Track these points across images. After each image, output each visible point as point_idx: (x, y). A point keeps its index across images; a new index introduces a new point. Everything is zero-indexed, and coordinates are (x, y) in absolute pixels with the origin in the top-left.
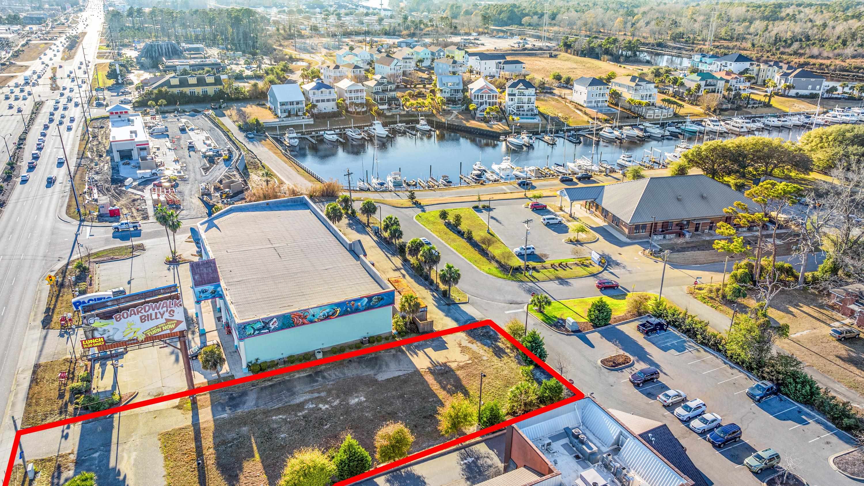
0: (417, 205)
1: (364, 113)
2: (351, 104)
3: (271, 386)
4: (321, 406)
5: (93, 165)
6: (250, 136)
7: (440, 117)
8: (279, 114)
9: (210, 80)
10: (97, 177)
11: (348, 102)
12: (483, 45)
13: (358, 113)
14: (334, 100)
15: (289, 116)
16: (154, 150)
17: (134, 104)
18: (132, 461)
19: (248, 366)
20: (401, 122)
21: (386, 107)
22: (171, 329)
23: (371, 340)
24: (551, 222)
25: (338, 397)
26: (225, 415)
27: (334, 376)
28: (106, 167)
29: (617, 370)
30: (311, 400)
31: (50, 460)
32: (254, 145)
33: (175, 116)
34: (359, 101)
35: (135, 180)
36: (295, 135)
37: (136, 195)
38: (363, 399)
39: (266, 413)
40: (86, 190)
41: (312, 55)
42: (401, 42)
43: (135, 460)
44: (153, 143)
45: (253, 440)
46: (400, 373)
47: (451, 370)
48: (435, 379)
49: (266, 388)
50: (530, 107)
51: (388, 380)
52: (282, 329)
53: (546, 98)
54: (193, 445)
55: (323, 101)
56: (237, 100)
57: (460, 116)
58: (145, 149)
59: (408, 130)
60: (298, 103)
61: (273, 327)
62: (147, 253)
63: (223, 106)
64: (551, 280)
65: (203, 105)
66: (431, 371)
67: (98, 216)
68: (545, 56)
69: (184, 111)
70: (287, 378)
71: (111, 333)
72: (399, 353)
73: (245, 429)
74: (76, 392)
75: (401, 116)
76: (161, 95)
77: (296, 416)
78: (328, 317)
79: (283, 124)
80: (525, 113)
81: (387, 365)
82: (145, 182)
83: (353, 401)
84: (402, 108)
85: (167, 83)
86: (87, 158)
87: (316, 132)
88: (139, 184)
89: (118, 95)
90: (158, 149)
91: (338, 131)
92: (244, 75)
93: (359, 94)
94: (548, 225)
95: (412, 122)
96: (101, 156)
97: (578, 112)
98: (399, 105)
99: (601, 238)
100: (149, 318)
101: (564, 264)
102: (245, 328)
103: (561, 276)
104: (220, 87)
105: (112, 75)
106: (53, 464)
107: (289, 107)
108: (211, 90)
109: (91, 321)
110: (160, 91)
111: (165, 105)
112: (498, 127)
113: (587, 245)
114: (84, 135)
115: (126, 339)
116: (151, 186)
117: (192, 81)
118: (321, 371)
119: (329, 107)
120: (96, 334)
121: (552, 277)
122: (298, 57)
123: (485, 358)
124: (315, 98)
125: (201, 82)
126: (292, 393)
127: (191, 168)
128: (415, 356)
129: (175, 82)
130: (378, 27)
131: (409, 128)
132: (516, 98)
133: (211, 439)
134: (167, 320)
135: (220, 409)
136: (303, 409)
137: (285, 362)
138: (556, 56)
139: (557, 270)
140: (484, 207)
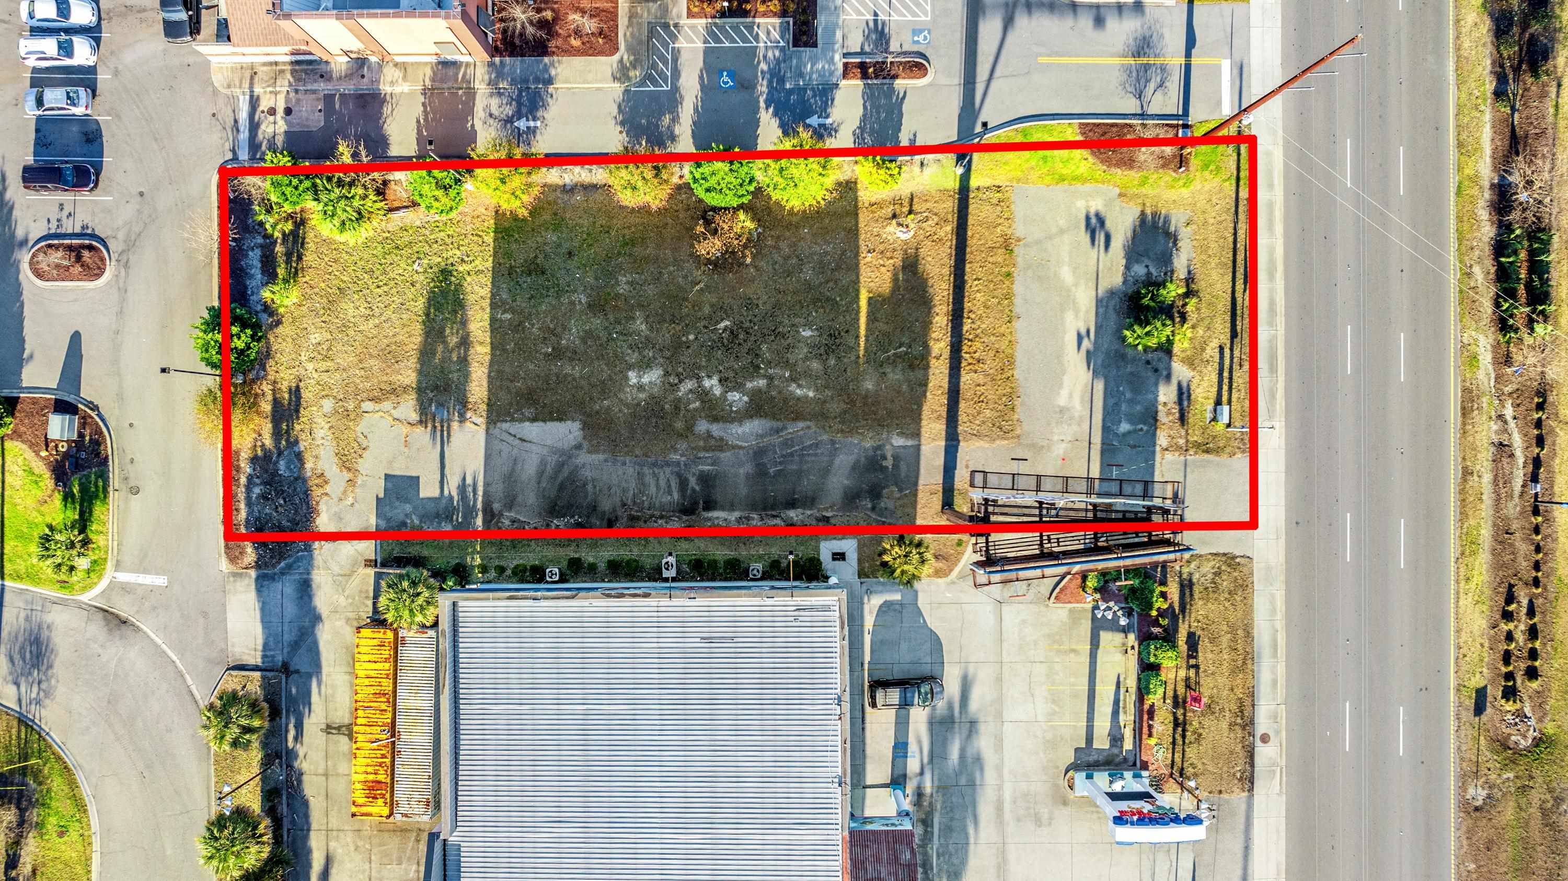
4: (717, 391)
18: (1067, 380)
25: (678, 403)
27: (662, 480)
29: (93, 236)
38: (633, 378)
39: (822, 413)
43: (1061, 381)
45: (862, 341)
46: (527, 427)
47: (421, 391)
48: (468, 375)
54: (964, 378)
66: (463, 406)
70: (755, 517)
72: (496, 504)
73: (870, 382)
77: (771, 379)
83: (654, 376)
118: (683, 509)
123: (328, 405)
126: (759, 457)
128: (469, 481)
135: (904, 466)
136: (752, 393)
137: (747, 573)
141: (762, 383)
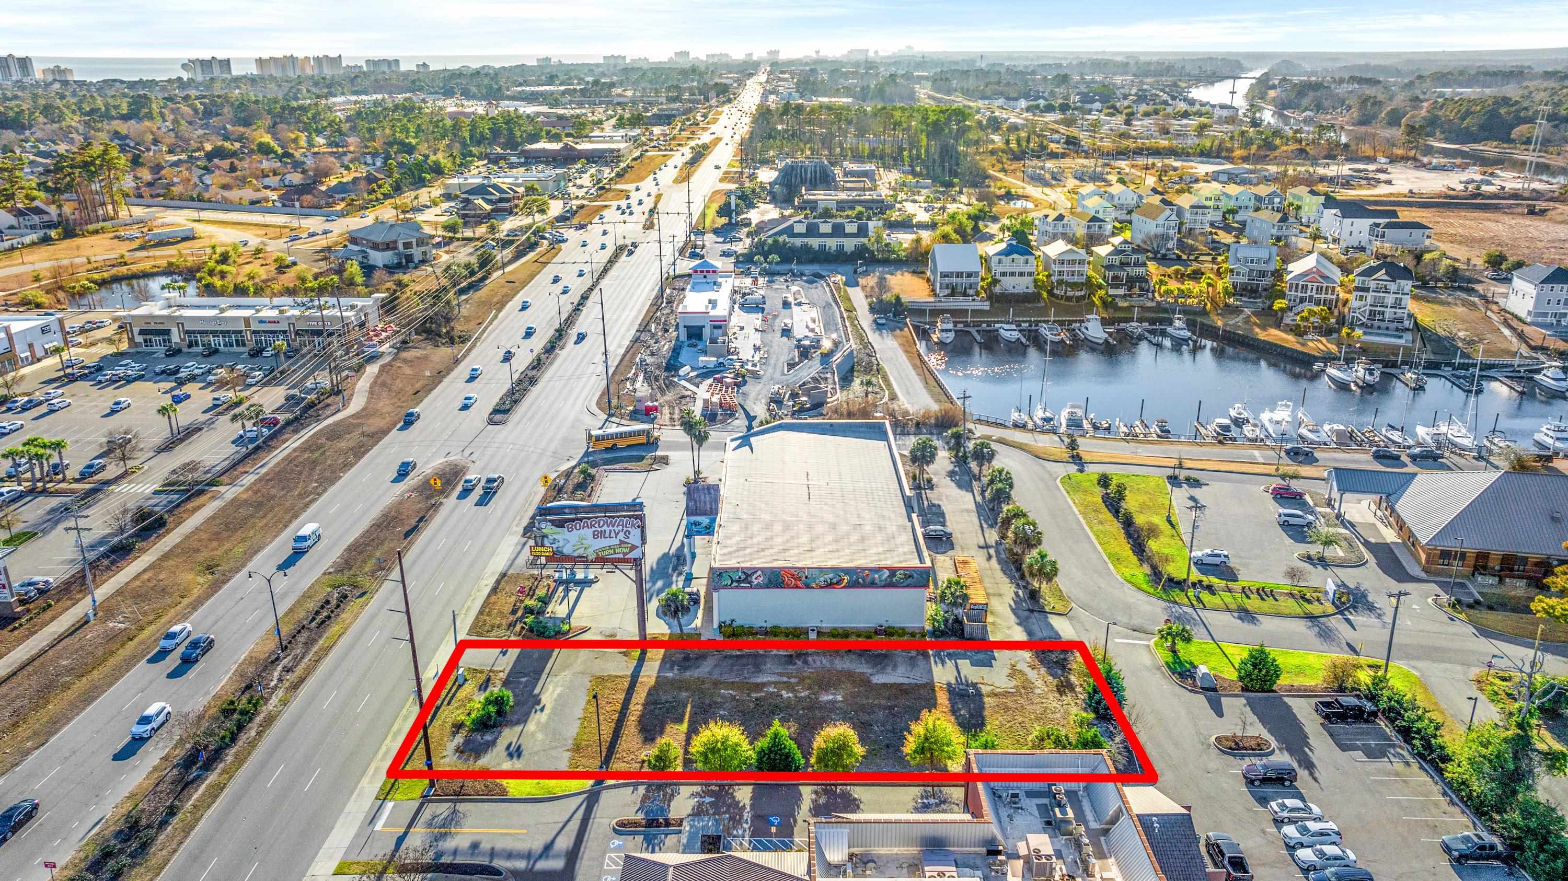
0: (1077, 460)
1: (1079, 299)
2: (1060, 282)
3: (737, 656)
4: (783, 692)
5: (652, 342)
6: (880, 321)
7: (1216, 318)
8: (938, 291)
9: (851, 228)
10: (649, 360)
11: (1054, 279)
12: (1389, 182)
13: (1069, 299)
14: (1030, 274)
15: (953, 294)
16: (736, 329)
17: (737, 257)
18: (555, 696)
19: (720, 627)
20: (1140, 320)
21: (1121, 292)
22: (625, 554)
23: (889, 632)
24: (1293, 521)
25: (809, 688)
26: (670, 675)
27: (818, 663)
28: (666, 347)
29: (1234, 755)
30: (775, 683)
31: (481, 672)
32: (881, 335)
33: (786, 281)
34: (1076, 279)
35: (693, 369)
36: (950, 326)
37: (687, 390)
38: (839, 698)
39: (716, 684)
40: (630, 375)
41: (1047, 190)
42: (1219, 172)
43: (559, 695)
44: (739, 318)
45: (688, 709)
46: (906, 681)
47: (979, 694)
48: (950, 699)
49: (731, 657)
50: (1398, 315)
51: (884, 685)
52: (768, 587)
53: (1450, 299)
54: (622, 696)
55: (1012, 274)
56: (886, 262)
57: (1254, 319)
58: (720, 327)
59: (1147, 334)
60: (969, 275)
61: (756, 582)
62: (668, 469)
63: (860, 270)
64: (1229, 610)
65: (832, 267)
66: (950, 689)
67: (631, 412)
68: (1519, 210)
69: (802, 274)
70: (761, 652)
71: (561, 544)
72: (920, 657)
73: (684, 694)
74: (529, 611)
75: (1143, 308)
76: (776, 248)
77: (749, 695)
78: (830, 585)
79: (939, 306)
80: (1383, 325)
81: (895, 667)
82: (706, 373)
83: (826, 697)
84: (1150, 295)
85: (789, 231)
86: (650, 331)
87: (989, 324)
88: (697, 376)
89: (724, 242)
90: (742, 328)
91: (1025, 325)
92: (914, 221)
93: (1077, 268)
94: (1285, 526)
95: (1162, 321)
96: (667, 331)
97: (1506, 332)
98: (1148, 291)
99: (1372, 561)
100: (602, 534)
101: (1268, 590)
102: (720, 575)
103: (1249, 608)
104: (865, 240)
105: (724, 211)
106: (483, 677)
107: (954, 280)
108: (850, 245)
109: (543, 526)
110: (776, 242)
111: (777, 263)
112: (1317, 345)
113: (1335, 569)
114: (657, 298)
115: (576, 554)
116: (710, 381)
117: (825, 228)
118: (806, 654)
119: (1022, 285)
120: (546, 542)
121: (1233, 606)
122: (1020, 192)
123: (1038, 691)
124: (1000, 269)
125: (838, 231)
126: (758, 669)
127: (772, 361)
128: (940, 665)
129: (800, 229)
130: (1192, 141)
131: (1150, 332)
132: (1370, 296)
133: (644, 695)
134: (622, 542)
135: (668, 666)
136: (761, 690)
137: (766, 633)
138: (1543, 212)
139: (1248, 597)
140: (1188, 479)
141: (754, 695)
